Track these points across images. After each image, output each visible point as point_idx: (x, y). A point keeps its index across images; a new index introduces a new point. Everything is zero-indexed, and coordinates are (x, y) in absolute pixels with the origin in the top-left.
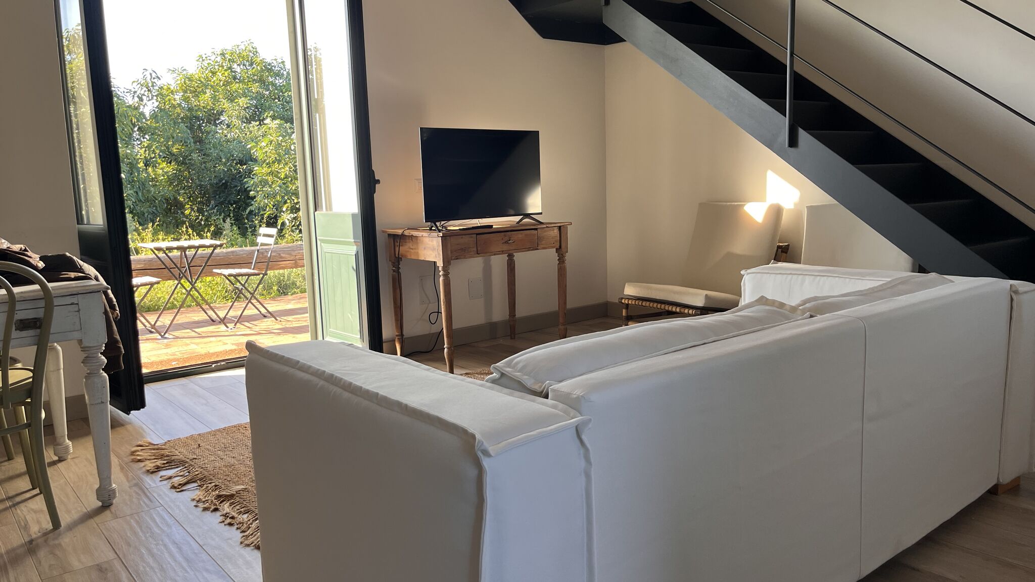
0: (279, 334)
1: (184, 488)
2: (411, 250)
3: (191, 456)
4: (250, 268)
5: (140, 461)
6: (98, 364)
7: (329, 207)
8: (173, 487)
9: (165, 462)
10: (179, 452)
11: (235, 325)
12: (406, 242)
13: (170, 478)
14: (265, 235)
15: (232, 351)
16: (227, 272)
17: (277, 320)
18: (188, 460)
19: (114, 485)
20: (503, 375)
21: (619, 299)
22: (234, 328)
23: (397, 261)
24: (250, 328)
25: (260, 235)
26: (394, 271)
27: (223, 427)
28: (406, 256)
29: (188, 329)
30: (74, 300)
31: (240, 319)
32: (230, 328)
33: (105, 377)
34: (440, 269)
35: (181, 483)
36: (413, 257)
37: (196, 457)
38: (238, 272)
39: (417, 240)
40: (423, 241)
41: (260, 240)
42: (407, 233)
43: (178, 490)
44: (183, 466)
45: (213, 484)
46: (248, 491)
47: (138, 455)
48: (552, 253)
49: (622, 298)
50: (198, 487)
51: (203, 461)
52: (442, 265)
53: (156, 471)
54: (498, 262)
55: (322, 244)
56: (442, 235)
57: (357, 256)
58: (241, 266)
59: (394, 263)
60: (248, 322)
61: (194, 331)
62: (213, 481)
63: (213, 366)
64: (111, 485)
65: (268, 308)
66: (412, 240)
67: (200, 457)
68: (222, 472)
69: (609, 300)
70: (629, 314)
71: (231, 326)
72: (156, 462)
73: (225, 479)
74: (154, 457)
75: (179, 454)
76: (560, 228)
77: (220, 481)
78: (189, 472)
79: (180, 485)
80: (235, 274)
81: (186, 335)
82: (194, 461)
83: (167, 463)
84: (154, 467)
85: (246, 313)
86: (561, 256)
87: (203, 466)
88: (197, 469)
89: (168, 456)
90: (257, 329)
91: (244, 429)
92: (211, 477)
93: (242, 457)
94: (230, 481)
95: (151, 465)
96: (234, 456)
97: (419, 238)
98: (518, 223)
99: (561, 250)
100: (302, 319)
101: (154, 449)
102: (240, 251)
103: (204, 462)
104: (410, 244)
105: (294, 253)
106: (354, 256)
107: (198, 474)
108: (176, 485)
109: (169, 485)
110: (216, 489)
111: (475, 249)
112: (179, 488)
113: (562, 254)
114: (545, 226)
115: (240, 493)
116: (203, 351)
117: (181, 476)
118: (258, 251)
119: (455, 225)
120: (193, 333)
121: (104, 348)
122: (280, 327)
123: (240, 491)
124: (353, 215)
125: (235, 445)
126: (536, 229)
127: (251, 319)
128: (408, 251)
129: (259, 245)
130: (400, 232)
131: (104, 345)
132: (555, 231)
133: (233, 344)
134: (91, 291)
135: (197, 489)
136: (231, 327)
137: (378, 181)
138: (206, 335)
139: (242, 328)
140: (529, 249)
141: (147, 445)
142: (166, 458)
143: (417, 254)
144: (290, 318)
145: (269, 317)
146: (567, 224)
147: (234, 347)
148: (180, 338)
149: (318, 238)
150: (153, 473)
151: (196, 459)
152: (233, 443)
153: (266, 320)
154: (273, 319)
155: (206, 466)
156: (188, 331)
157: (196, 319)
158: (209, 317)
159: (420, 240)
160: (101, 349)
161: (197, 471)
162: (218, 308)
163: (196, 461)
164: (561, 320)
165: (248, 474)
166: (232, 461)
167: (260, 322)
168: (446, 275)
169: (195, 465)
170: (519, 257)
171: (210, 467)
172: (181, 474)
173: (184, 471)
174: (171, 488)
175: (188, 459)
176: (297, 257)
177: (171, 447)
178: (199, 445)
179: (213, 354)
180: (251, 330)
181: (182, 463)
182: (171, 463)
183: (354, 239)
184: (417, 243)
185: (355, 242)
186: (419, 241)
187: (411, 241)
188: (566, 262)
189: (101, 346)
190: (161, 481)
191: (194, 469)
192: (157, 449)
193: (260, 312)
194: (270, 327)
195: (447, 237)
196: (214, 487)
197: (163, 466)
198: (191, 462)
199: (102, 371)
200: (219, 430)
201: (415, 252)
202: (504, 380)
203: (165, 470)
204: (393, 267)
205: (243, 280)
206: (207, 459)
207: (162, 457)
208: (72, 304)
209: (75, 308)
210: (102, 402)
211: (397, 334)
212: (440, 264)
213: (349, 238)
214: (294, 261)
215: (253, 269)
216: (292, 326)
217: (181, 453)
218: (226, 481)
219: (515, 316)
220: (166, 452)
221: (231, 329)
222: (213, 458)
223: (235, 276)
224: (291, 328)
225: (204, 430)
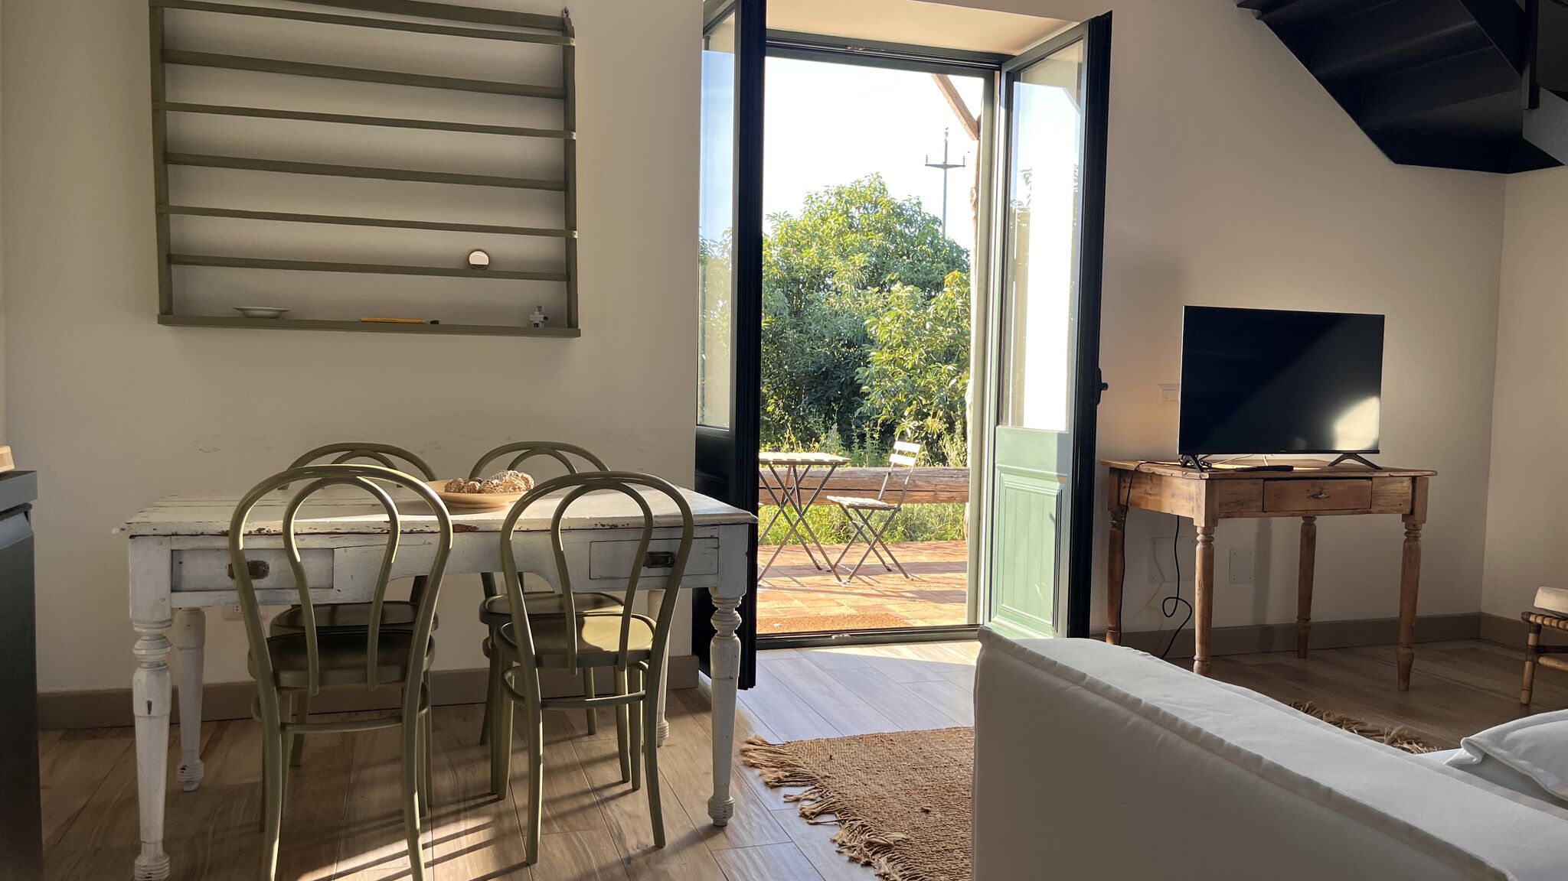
0: (913, 599)
1: (818, 820)
2: (1149, 497)
3: (821, 772)
4: (876, 498)
5: (753, 766)
6: (732, 623)
7: (1019, 420)
8: (804, 815)
9: (788, 774)
10: (804, 763)
11: (850, 578)
12: (1140, 483)
13: (797, 800)
14: (901, 453)
15: (851, 617)
16: (847, 501)
17: (907, 577)
18: (818, 777)
19: (731, 799)
20: (1486, 757)
21: (1523, 614)
22: (849, 582)
23: (1120, 511)
24: (870, 585)
25: (894, 452)
26: (1114, 526)
27: (858, 733)
28: (1138, 505)
29: (786, 576)
30: (714, 532)
31: (858, 571)
32: (844, 581)
33: (736, 641)
34: (1199, 531)
35: (814, 811)
36: (1151, 507)
37: (828, 775)
38: (870, 503)
39: (1161, 481)
40: (1170, 484)
41: (894, 458)
42: (1144, 468)
43: (811, 821)
44: (812, 785)
45: (859, 823)
46: (911, 844)
47: (751, 757)
48: (1393, 524)
49: (1530, 614)
50: (837, 823)
51: (839, 782)
52: (1203, 526)
53: (777, 786)
54: (1285, 529)
55: (1002, 474)
56: (1207, 477)
57: (1059, 497)
58: (860, 493)
59: (1115, 513)
60: (866, 575)
61: (794, 580)
62: (858, 818)
63: (833, 637)
64: (728, 798)
65: (896, 558)
66: (1151, 480)
67: (834, 776)
68: (869, 805)
69: (1483, 611)
70: (1541, 643)
71: (845, 578)
72: (776, 771)
73: (875, 819)
74: (771, 764)
75: (805, 766)
76: (1414, 479)
77: (868, 819)
78: (821, 797)
79: (813, 814)
80: (857, 504)
81: (785, 585)
82: (827, 779)
83: (790, 776)
84: (775, 779)
85: (867, 562)
86: (1411, 527)
87: (841, 792)
88: (832, 794)
89: (789, 765)
90: (881, 588)
91: (890, 742)
92: (855, 811)
93: (893, 787)
94: (882, 822)
95: (770, 775)
96: (882, 782)
97: (1164, 478)
98: (1333, 464)
99: (1412, 517)
100: (943, 581)
101: (770, 752)
102: (861, 472)
103: (840, 785)
104: (1147, 487)
105: (934, 482)
106: (1055, 499)
107: (835, 802)
108: (807, 813)
109: (798, 813)
110: (864, 832)
111: (1260, 504)
112: (811, 819)
113: (1414, 525)
114: (1387, 474)
115: (899, 845)
116: (812, 612)
117: (812, 800)
118: (889, 474)
119: (1226, 462)
120: (794, 583)
121: (740, 603)
122: (914, 589)
123: (898, 841)
124: (1060, 436)
125: (880, 765)
126: (1370, 478)
127: (871, 571)
128: (1143, 497)
129: (892, 466)
130: (1132, 466)
131: (741, 598)
132: (1405, 484)
133: (851, 607)
134: (735, 522)
135: (836, 824)
136: (845, 581)
137: (1105, 386)
138: (813, 589)
139: (859, 584)
140: (1354, 511)
141: (760, 743)
142: (788, 769)
143: (1160, 503)
144: (925, 577)
145: (896, 572)
146: (1426, 473)
147: (853, 612)
148: (779, 589)
149: (996, 465)
150: (773, 787)
151: (828, 777)
152: (876, 762)
153: (891, 575)
154: (902, 575)
155: (845, 791)
156: (787, 579)
157: (796, 563)
158: (814, 561)
159: (1166, 481)
160: (737, 602)
161: (833, 797)
162: (833, 550)
163: (830, 780)
164: (1403, 638)
165: (906, 816)
166: (881, 791)
167: (883, 578)
168: (1208, 541)
169: (829, 787)
170: (1324, 524)
171: (850, 793)
172: (812, 797)
173: (814, 793)
174: (801, 816)
175: (818, 775)
176: (938, 487)
177: (792, 752)
178: (831, 756)
179: (827, 618)
180: (873, 589)
181: (808, 780)
182: (795, 777)
183: (1058, 471)
184: (1160, 485)
185: (1058, 476)
186: (1163, 482)
187: (1150, 481)
188: (1420, 539)
189: (739, 599)
190: (785, 802)
191: (827, 793)
192: (775, 753)
193: (884, 563)
194: (900, 587)
195: (1216, 481)
196: (860, 827)
197: (785, 779)
198: (822, 781)
199: (735, 635)
200: (854, 738)
201: (1155, 500)
202: (1488, 769)
203: (788, 786)
204: (1114, 519)
205: (865, 512)
206: (845, 781)
207: (782, 765)
208: (712, 537)
209: (713, 543)
210: (732, 678)
211: (1111, 626)
212: (1200, 522)
213: (1050, 470)
214: (932, 493)
215: (880, 500)
216: (928, 589)
217: (808, 765)
218: (876, 821)
219: (1309, 619)
220: (786, 759)
221: (845, 583)
222: (852, 781)
223: (856, 508)
224: (928, 592)
225: (834, 735)
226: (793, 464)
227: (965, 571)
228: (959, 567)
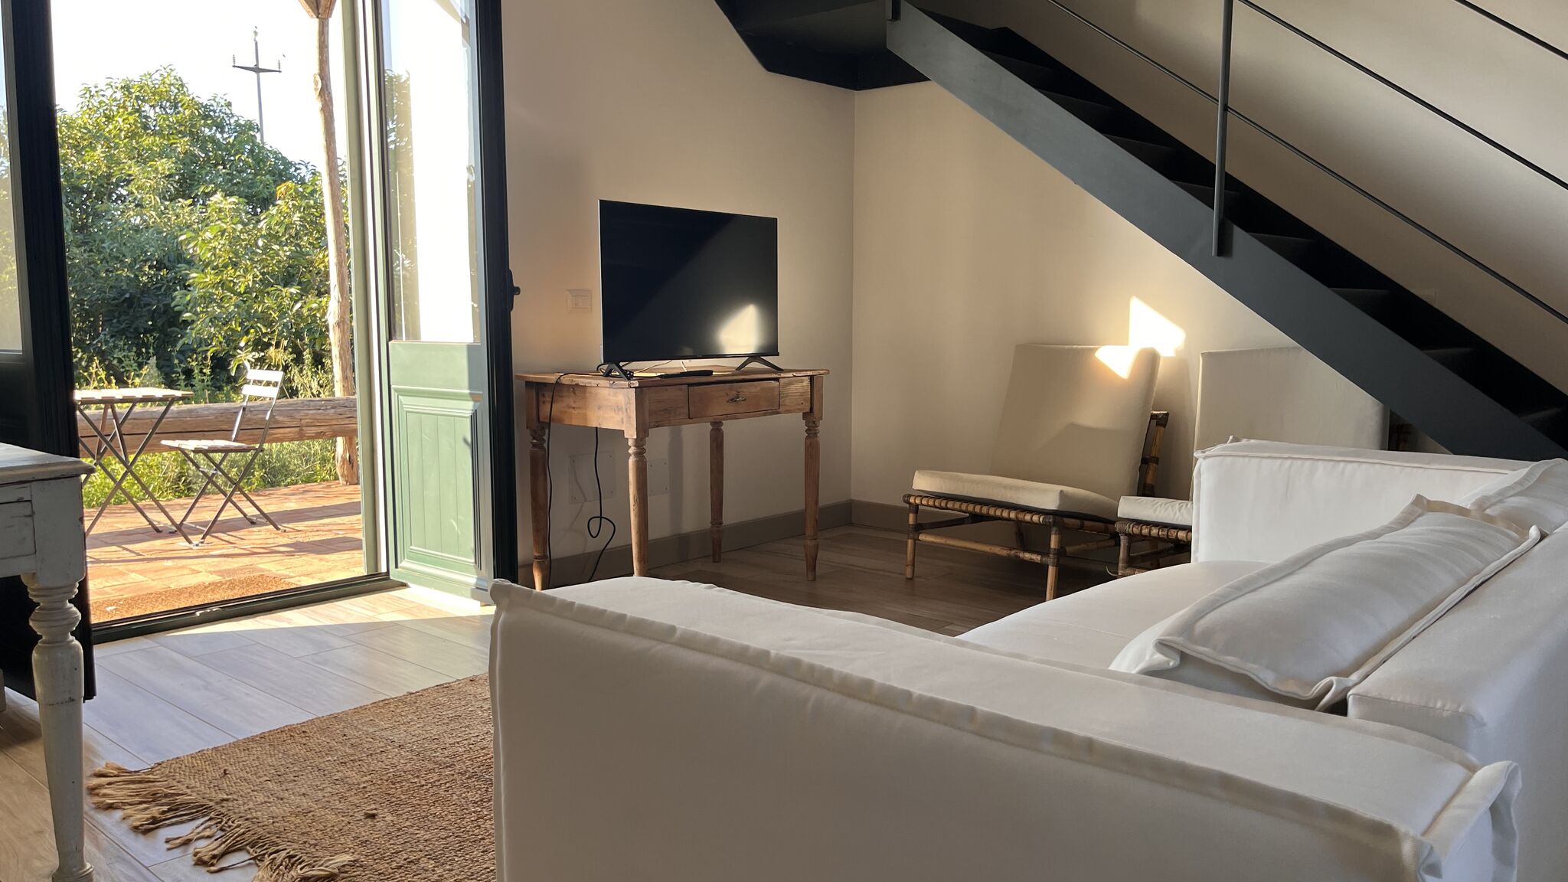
0: (290, 554)
1: (224, 863)
2: (573, 411)
3: (214, 794)
4: (229, 439)
5: (111, 807)
6: (64, 622)
7: (414, 334)
8: (200, 862)
9: (165, 808)
10: (188, 788)
11: (203, 538)
12: (561, 397)
13: (187, 842)
14: (258, 382)
15: (215, 586)
16: (190, 445)
17: (278, 529)
18: (211, 804)
19: (88, 866)
21: (904, 496)
22: (202, 543)
23: (541, 428)
24: (232, 543)
25: (247, 382)
26: (534, 445)
27: (257, 731)
28: (560, 421)
29: (113, 544)
30: (24, 493)
31: (213, 527)
32: (195, 542)
33: (75, 646)
34: (630, 443)
35: (215, 852)
36: (575, 422)
37: (225, 797)
38: (223, 445)
39: (585, 392)
40: (596, 395)
41: (248, 390)
42: (566, 380)
43: (212, 868)
44: (204, 816)
45: (283, 854)
46: (361, 866)
47: (105, 795)
48: (793, 422)
49: (910, 496)
50: (252, 861)
51: (244, 803)
52: (635, 437)
53: (152, 829)
54: (695, 435)
55: (400, 397)
56: (637, 385)
57: (474, 418)
58: (204, 435)
59: (535, 431)
60: (223, 532)
61: (127, 550)
62: (280, 848)
63: (198, 614)
64: (84, 866)
65: (261, 507)
66: (574, 393)
67: (235, 797)
68: (292, 826)
70: (919, 522)
71: (196, 539)
72: (146, 809)
73: (305, 842)
74: (137, 799)
75: (189, 791)
76: (812, 377)
77: (295, 846)
78: (222, 830)
79: (214, 857)
80: (206, 448)
81: (114, 557)
82: (225, 804)
83: (169, 810)
84: (147, 819)
85: (223, 517)
86: (811, 424)
87: (249, 816)
88: (236, 823)
89: (166, 796)
90: (247, 545)
91: (303, 735)
92: (274, 838)
93: (320, 794)
94: (315, 845)
95: (139, 816)
96: (303, 791)
97: (588, 390)
98: (739, 369)
99: (811, 416)
100: (322, 528)
101: (133, 782)
102: (203, 409)
103: (246, 807)
104: (570, 401)
105: (298, 416)
106: (469, 420)
107: (243, 833)
108: (206, 858)
109: (190, 859)
110: (293, 865)
111: (686, 411)
112: (212, 865)
113: (814, 422)
114: (791, 375)
115: (346, 872)
116: (158, 585)
117: (209, 837)
118: (244, 409)
120: (125, 552)
121: (77, 591)
122: (290, 541)
123: (344, 866)
124: (470, 348)
125: (296, 769)
126: (777, 379)
127: (230, 526)
128: (565, 412)
129: (246, 400)
130: (552, 378)
131: (78, 585)
132: (805, 384)
133: (211, 573)
134: (58, 475)
135: (249, 864)
136: (197, 542)
137: (517, 290)
138: (153, 557)
139: (216, 544)
140: (766, 413)
141: (116, 772)
142: (164, 801)
143: (585, 417)
144: (300, 526)
145: (266, 525)
146: (822, 372)
147: (216, 578)
148: (105, 562)
149: (392, 387)
150: (146, 832)
151: (227, 800)
152: (291, 766)
153: (256, 529)
154: (271, 527)
155: (254, 814)
156: (114, 548)
157: (123, 527)
158: (151, 523)
159: (591, 393)
160: (72, 592)
161: (238, 826)
162: (173, 507)
163: (230, 804)
164: (809, 532)
165: (346, 828)
166: (305, 803)
167: (246, 533)
168: (640, 454)
169: (230, 813)
171: (261, 815)
172: (207, 833)
173: (209, 827)
174: (196, 864)
175: (211, 800)
176: (303, 421)
177: (167, 776)
178: (225, 770)
179: (180, 592)
180: (235, 547)
181: (199, 810)
182: (178, 810)
183: (470, 387)
184: (584, 398)
185: (471, 394)
186: (587, 395)
187: (572, 394)
188: (818, 435)
189: (73, 586)
190: (169, 849)
191: (230, 823)
192: (140, 782)
193: (245, 515)
194: (271, 541)
195: (644, 388)
196: (287, 860)
197: (163, 817)
198: (218, 807)
199: (71, 638)
200: (253, 739)
201: (579, 413)
203: (169, 825)
204: (534, 438)
205: (218, 457)
206: (252, 800)
207: (154, 798)
208: (19, 501)
209: (25, 509)
210: (72, 700)
211: (537, 554)
212: (631, 434)
213: (461, 388)
214: (297, 429)
215: (234, 441)
216: (307, 540)
217: (192, 790)
218: (307, 846)
219: (721, 523)
220: (160, 787)
221: (197, 545)
222: (261, 798)
223: (205, 452)
224: (308, 543)
225: (222, 740)
226: (109, 402)
227: (360, 513)
228: (351, 509)
